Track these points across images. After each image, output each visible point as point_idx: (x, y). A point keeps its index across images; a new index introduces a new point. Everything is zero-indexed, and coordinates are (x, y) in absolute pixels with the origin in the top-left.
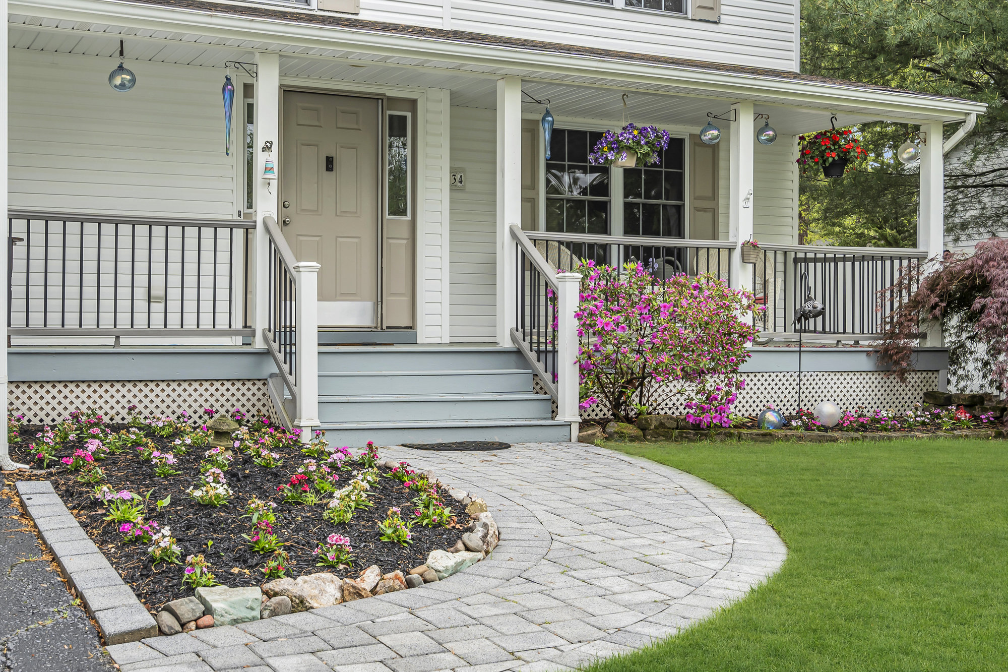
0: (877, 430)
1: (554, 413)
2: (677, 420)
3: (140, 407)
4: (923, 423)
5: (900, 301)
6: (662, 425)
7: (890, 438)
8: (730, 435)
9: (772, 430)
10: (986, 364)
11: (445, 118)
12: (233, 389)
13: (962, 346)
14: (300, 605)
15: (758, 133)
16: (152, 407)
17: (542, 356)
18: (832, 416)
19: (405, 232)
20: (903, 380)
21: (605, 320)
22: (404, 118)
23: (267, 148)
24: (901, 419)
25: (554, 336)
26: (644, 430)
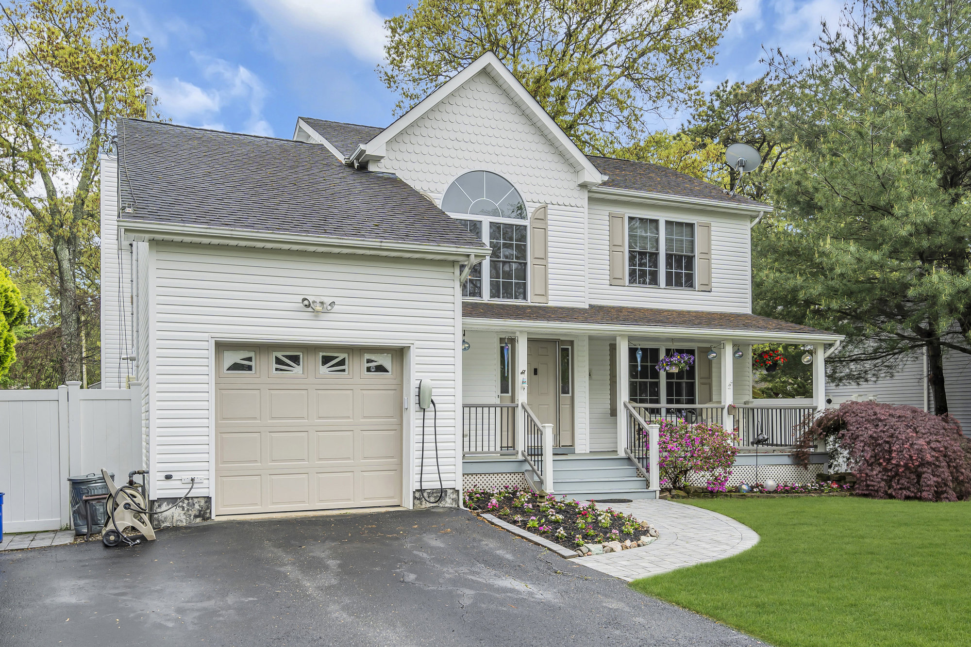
0: (794, 492)
1: (648, 486)
2: (702, 489)
3: (479, 485)
4: (815, 489)
5: (804, 431)
6: (696, 491)
7: (799, 496)
8: (726, 496)
9: (745, 493)
10: (848, 459)
11: (586, 348)
12: (510, 477)
13: (836, 450)
14: (612, 550)
15: (734, 354)
16: (483, 484)
17: (641, 461)
18: (772, 486)
19: (569, 402)
20: (806, 468)
21: (671, 446)
22: (568, 349)
23: (522, 373)
24: (804, 487)
25: (646, 453)
26: (688, 493)
